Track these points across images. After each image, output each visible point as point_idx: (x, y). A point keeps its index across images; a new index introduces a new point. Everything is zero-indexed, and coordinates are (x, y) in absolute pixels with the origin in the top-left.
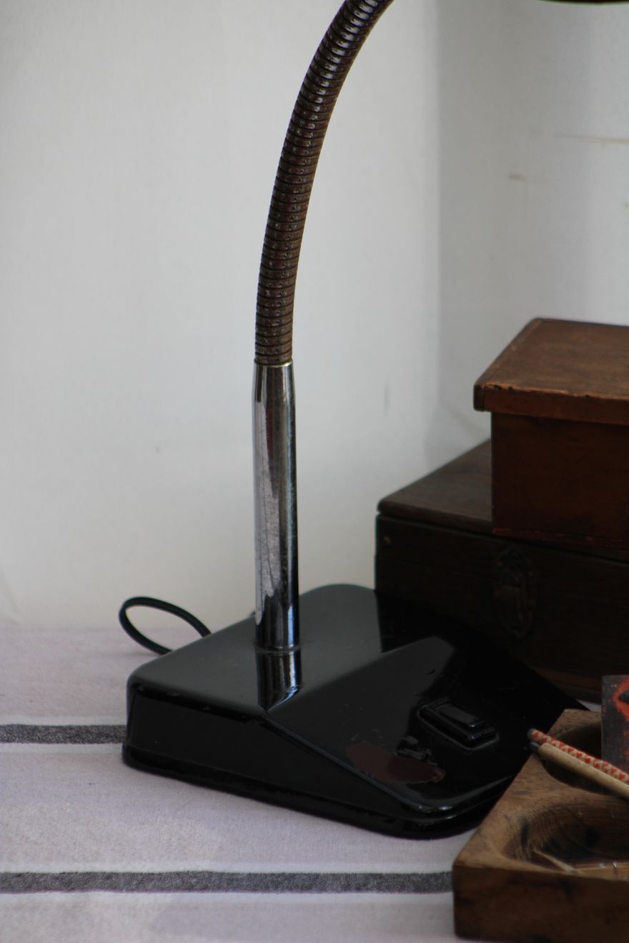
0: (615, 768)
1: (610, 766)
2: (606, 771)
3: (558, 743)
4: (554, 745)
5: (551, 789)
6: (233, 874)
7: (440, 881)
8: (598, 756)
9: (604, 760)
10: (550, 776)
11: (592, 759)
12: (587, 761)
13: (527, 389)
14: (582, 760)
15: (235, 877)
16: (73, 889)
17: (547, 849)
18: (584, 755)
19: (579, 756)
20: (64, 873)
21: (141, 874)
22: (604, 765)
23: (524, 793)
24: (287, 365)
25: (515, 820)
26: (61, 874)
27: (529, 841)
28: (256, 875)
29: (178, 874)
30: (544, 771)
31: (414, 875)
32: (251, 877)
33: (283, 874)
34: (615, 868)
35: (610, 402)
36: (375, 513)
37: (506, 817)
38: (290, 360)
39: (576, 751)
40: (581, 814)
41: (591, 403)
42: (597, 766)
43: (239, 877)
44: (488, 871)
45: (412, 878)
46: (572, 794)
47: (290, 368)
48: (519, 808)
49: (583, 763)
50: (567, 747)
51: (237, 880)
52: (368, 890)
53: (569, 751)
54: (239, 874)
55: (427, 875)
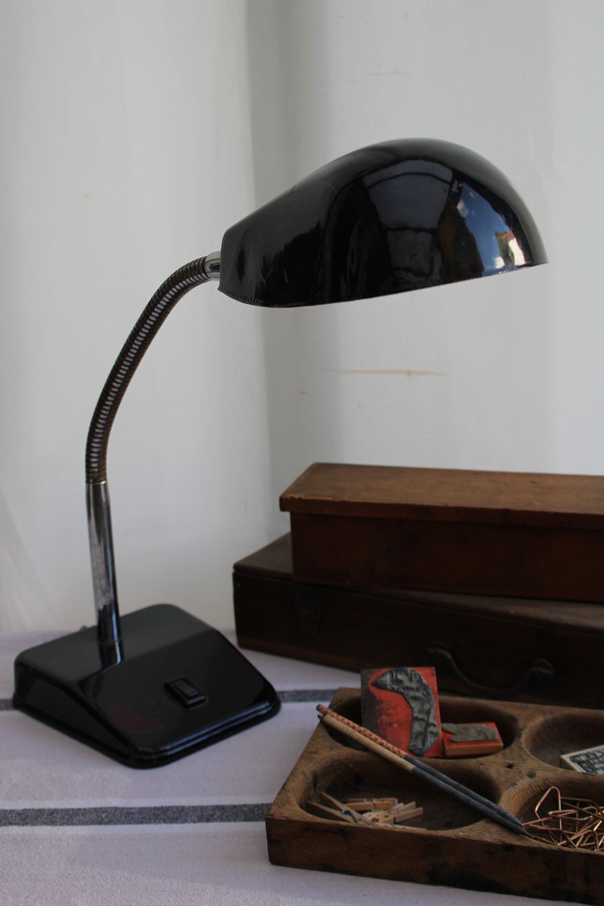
0: (372, 733)
1: (368, 732)
2: (366, 736)
3: (335, 714)
4: (333, 716)
5: (332, 749)
6: (130, 809)
7: (261, 811)
8: (360, 724)
9: (365, 727)
10: (331, 739)
11: (357, 726)
12: (354, 728)
13: (310, 498)
14: (350, 727)
15: (131, 811)
16: (26, 824)
17: (329, 791)
18: (351, 723)
19: (348, 724)
20: (25, 809)
21: (73, 809)
22: (364, 731)
23: (315, 753)
24: (103, 483)
25: (308, 773)
26: (23, 810)
27: (319, 785)
28: (144, 808)
29: (96, 810)
30: (327, 735)
31: (245, 806)
32: (142, 810)
33: (162, 808)
34: (375, 804)
35: (357, 504)
36: (231, 570)
37: (303, 772)
38: (105, 479)
39: (346, 720)
40: (351, 765)
41: (345, 504)
42: (360, 732)
43: (134, 811)
44: (289, 822)
45: (244, 809)
46: (344, 752)
47: (105, 485)
48: (311, 765)
49: (351, 729)
50: (341, 717)
51: (132, 813)
52: (215, 820)
53: (342, 720)
54: (134, 808)
55: (253, 805)
